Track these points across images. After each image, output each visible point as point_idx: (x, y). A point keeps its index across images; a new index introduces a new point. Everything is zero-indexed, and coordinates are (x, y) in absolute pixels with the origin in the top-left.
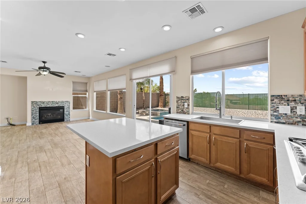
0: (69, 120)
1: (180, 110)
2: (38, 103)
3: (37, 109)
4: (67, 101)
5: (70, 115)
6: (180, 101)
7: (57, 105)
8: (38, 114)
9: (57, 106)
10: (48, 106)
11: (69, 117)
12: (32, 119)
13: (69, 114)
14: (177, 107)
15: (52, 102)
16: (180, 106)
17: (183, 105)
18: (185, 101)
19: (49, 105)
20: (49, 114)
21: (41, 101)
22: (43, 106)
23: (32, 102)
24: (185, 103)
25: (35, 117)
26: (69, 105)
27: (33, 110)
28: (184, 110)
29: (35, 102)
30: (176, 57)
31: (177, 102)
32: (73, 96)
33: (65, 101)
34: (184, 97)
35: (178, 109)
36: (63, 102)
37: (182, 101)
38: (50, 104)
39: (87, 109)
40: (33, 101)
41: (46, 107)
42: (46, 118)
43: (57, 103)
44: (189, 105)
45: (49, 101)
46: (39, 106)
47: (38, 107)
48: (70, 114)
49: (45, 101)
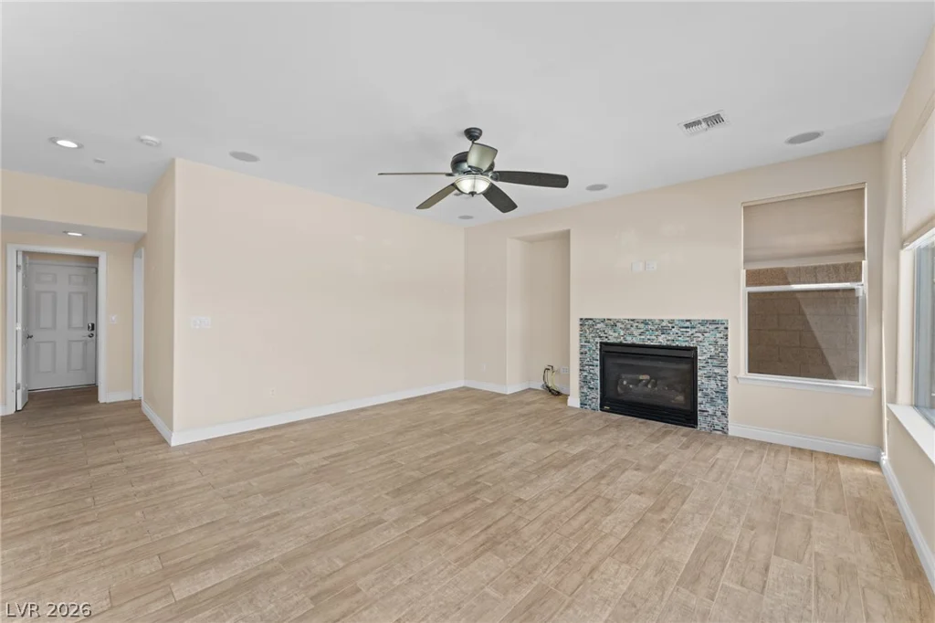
0: (724, 430)
2: (599, 326)
3: (594, 348)
4: (713, 322)
5: (725, 399)
7: (662, 340)
8: (597, 370)
9: (665, 343)
10: (629, 340)
11: (724, 414)
12: (582, 383)
13: (723, 393)
15: (645, 322)
19: (631, 334)
20: (641, 377)
21: (606, 317)
22: (612, 340)
23: (581, 319)
25: (589, 378)
26: (721, 342)
27: (583, 350)
29: (591, 322)
32: (749, 294)
33: (703, 323)
36: (689, 324)
38: (636, 333)
39: (864, 384)
40: (584, 317)
41: (621, 345)
42: (626, 388)
43: (664, 331)
45: (633, 320)
46: (600, 337)
47: (598, 340)
48: (730, 393)
49: (617, 317)
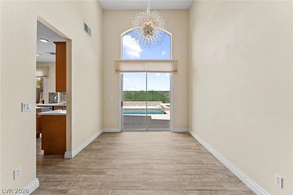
1: (52, 101)
6: (51, 96)
14: (49, 100)
16: (51, 99)
17: (54, 98)
18: (55, 95)
24: (55, 97)
28: (54, 101)
30: (48, 67)
31: (49, 96)
34: (54, 93)
35: (50, 100)
37: (53, 95)
44: (57, 98)
